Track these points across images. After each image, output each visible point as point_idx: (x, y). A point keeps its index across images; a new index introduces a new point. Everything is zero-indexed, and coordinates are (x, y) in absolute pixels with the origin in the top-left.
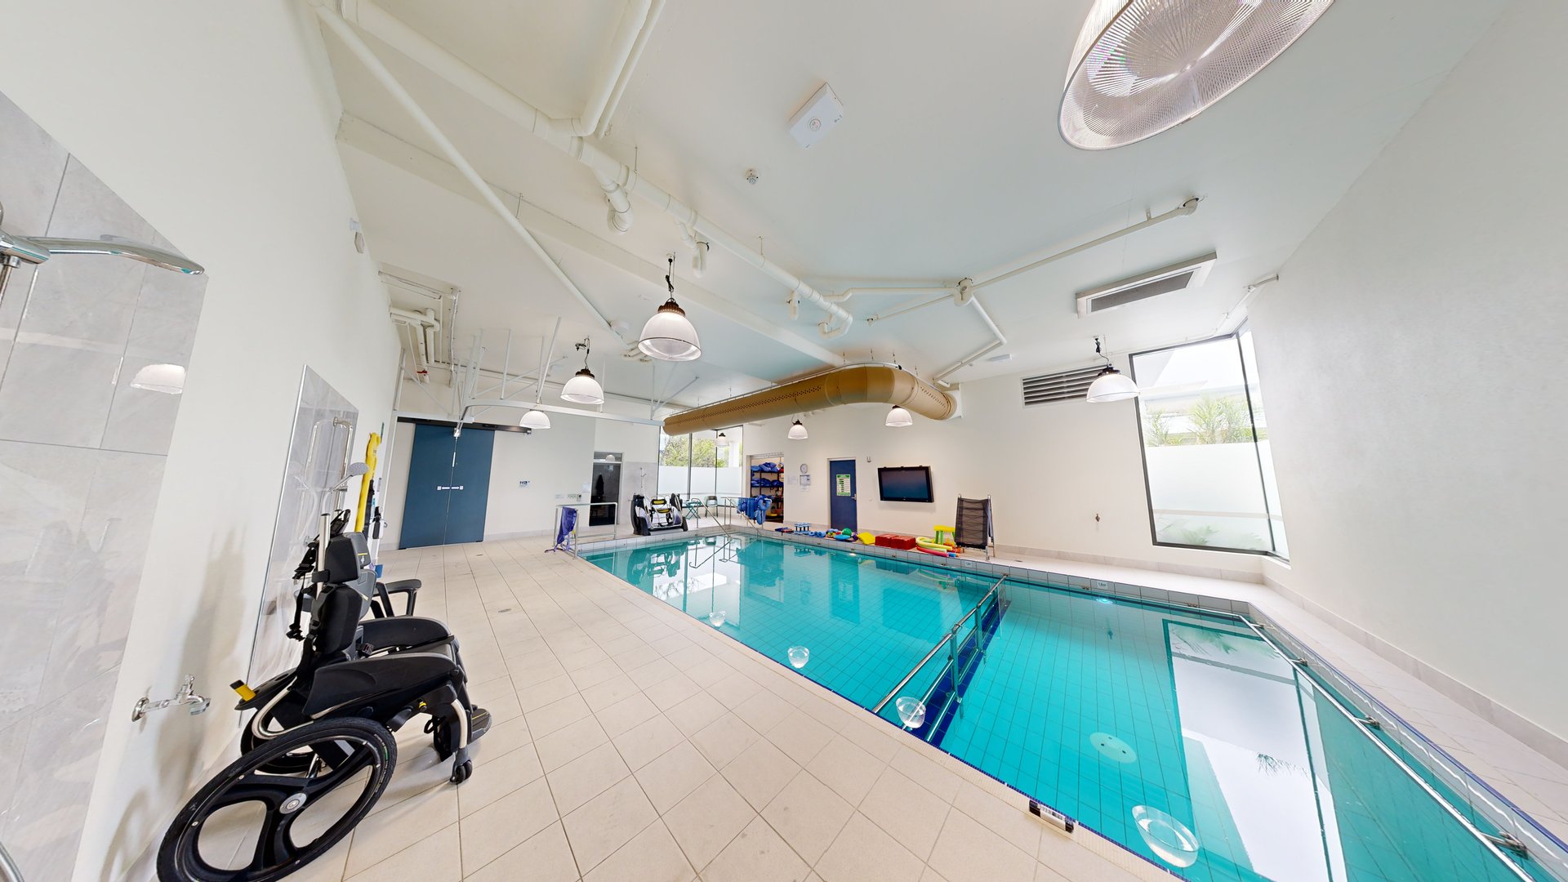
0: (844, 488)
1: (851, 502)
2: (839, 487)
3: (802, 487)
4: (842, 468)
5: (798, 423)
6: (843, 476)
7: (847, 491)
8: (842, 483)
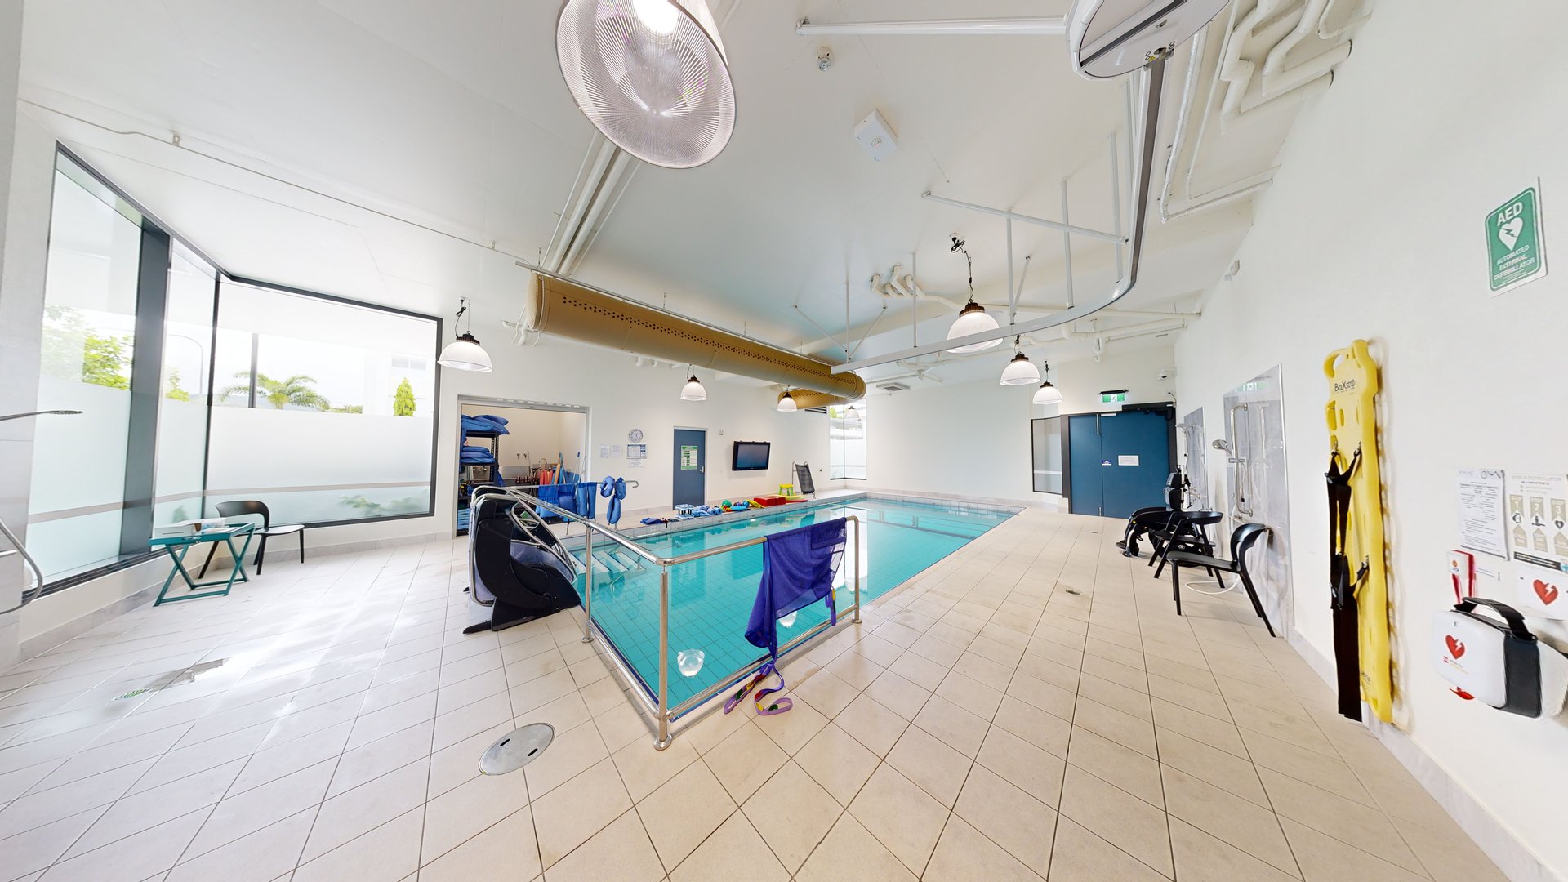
0: (691, 460)
1: (699, 475)
2: (684, 460)
3: (632, 461)
4: (690, 439)
5: (694, 379)
6: (688, 447)
7: (694, 463)
8: (688, 455)
